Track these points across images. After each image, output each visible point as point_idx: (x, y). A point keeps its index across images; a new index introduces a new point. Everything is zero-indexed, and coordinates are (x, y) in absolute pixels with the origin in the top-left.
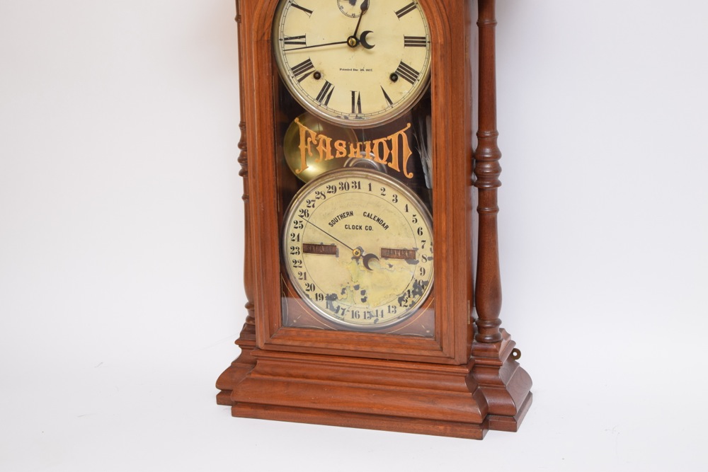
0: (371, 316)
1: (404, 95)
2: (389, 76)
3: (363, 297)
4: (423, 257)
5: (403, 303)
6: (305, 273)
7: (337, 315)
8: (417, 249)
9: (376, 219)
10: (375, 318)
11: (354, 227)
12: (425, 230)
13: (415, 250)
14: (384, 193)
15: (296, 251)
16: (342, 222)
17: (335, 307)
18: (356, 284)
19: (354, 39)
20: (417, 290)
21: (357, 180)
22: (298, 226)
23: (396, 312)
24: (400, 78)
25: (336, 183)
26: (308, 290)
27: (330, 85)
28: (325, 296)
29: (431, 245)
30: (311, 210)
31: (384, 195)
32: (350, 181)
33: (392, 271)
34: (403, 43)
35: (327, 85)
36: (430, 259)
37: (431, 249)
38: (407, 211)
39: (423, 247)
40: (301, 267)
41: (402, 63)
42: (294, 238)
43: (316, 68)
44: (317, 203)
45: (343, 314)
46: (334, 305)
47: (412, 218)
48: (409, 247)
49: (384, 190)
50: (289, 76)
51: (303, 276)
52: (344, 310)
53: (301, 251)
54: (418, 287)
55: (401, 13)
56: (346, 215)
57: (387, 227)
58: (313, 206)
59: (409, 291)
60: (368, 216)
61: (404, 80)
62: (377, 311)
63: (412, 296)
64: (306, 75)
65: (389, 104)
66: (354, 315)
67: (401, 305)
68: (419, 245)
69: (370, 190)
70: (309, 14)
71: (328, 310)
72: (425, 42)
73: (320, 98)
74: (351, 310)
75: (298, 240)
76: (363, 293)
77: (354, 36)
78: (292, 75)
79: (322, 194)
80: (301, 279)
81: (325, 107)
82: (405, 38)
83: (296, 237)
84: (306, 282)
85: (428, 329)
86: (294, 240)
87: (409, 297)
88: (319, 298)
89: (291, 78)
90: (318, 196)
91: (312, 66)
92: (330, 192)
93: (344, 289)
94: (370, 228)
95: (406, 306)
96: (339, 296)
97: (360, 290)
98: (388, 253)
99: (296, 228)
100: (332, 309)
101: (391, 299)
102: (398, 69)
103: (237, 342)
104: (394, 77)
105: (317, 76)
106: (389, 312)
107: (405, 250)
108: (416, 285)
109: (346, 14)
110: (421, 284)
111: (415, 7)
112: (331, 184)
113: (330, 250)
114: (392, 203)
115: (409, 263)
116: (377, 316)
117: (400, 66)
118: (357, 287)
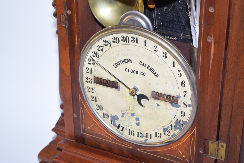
0: (142, 137)
3: (137, 122)
4: (184, 103)
5: (167, 133)
6: (96, 97)
7: (118, 130)
8: (180, 97)
9: (149, 68)
10: (146, 138)
11: (132, 71)
12: (187, 83)
13: (178, 97)
14: (156, 49)
15: (89, 80)
16: (123, 66)
17: (117, 125)
18: (132, 112)
20: (178, 126)
21: (135, 36)
22: (91, 62)
23: (161, 137)
25: (119, 36)
26: (98, 109)
28: (109, 116)
29: (191, 95)
30: (100, 53)
31: (156, 51)
32: (130, 36)
33: (159, 109)
36: (189, 106)
37: (191, 99)
38: (174, 66)
39: (185, 96)
40: (93, 93)
42: (88, 71)
44: (105, 48)
45: (122, 130)
46: (116, 123)
47: (177, 73)
48: (174, 94)
49: (157, 47)
51: (94, 99)
52: (123, 128)
53: (93, 81)
54: (178, 124)
56: (126, 61)
57: (157, 76)
58: (102, 50)
59: (171, 125)
60: (143, 65)
62: (147, 134)
63: (173, 129)
66: (130, 132)
67: (165, 134)
68: (182, 94)
69: (145, 45)
71: (112, 125)
74: (128, 128)
75: (91, 73)
76: (137, 119)
79: (109, 43)
80: (93, 101)
83: (89, 71)
84: (97, 103)
85: (184, 155)
86: (88, 73)
87: (172, 129)
88: (105, 116)
90: (106, 44)
92: (114, 42)
93: (123, 114)
94: (144, 74)
95: (169, 136)
96: (120, 117)
97: (135, 117)
98: (157, 96)
99: (90, 64)
100: (115, 125)
101: (158, 128)
103: (53, 130)
106: (156, 136)
107: (170, 96)
108: (177, 122)
110: (181, 123)
112: (116, 36)
113: (114, 85)
114: (162, 58)
115: (173, 106)
116: (147, 137)
118: (133, 115)
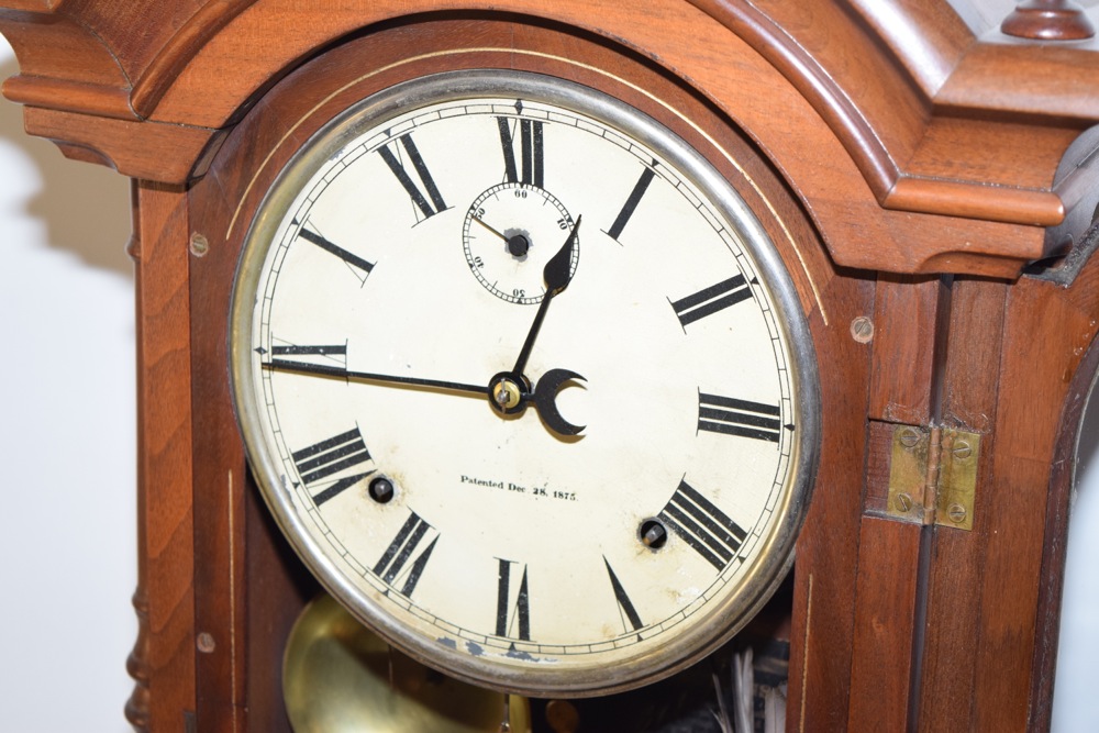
1: (683, 602)
2: (634, 526)
19: (513, 388)
24: (672, 537)
27: (425, 526)
34: (694, 417)
35: (415, 527)
41: (684, 486)
43: (378, 464)
50: (282, 481)
55: (693, 308)
61: (689, 548)
64: (344, 484)
65: (630, 627)
70: (362, 273)
72: (776, 424)
73: (387, 565)
77: (516, 375)
78: (295, 476)
81: (403, 601)
82: (704, 398)
89: (290, 487)
91: (366, 456)
102: (669, 507)
104: (652, 534)
105: (381, 491)
109: (493, 289)
111: (746, 294)
117: (676, 497)
